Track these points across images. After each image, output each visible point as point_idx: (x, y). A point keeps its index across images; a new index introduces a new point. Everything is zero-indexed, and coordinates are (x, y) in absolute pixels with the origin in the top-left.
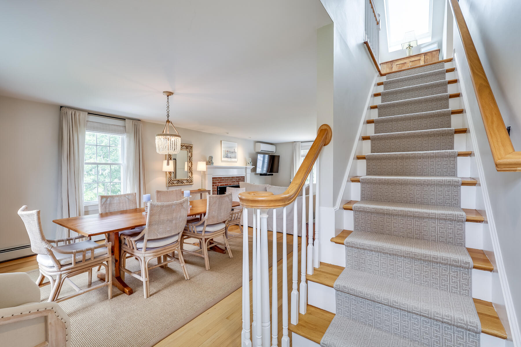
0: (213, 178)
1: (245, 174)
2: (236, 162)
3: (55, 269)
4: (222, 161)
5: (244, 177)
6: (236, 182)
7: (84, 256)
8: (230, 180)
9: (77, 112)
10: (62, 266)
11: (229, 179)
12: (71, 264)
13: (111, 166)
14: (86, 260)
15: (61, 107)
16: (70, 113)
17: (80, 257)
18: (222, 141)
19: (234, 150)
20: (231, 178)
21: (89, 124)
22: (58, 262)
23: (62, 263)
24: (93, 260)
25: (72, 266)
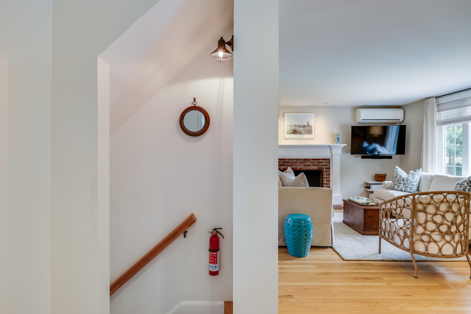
0: (279, 159)
1: (331, 155)
2: (313, 139)
4: (286, 139)
5: (330, 159)
6: (312, 165)
8: (300, 163)
11: (299, 161)
18: (285, 114)
19: (308, 123)
20: (303, 161)
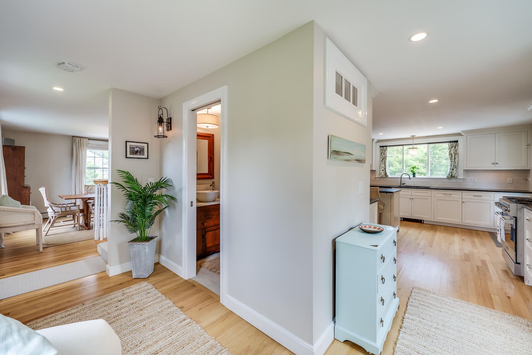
3: (53, 213)
7: (66, 209)
9: (82, 139)
10: (56, 212)
12: (60, 212)
13: (96, 169)
14: (67, 212)
15: (73, 136)
16: (78, 140)
17: (63, 210)
21: (89, 145)
22: (54, 211)
23: (56, 211)
24: (70, 212)
25: (60, 213)
